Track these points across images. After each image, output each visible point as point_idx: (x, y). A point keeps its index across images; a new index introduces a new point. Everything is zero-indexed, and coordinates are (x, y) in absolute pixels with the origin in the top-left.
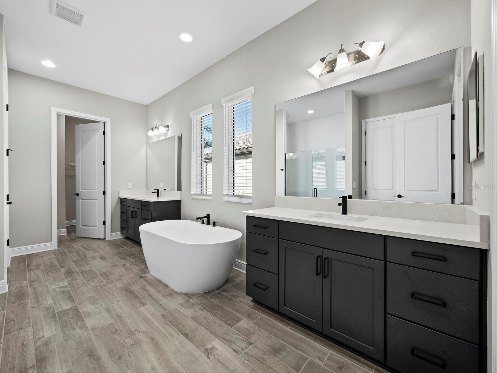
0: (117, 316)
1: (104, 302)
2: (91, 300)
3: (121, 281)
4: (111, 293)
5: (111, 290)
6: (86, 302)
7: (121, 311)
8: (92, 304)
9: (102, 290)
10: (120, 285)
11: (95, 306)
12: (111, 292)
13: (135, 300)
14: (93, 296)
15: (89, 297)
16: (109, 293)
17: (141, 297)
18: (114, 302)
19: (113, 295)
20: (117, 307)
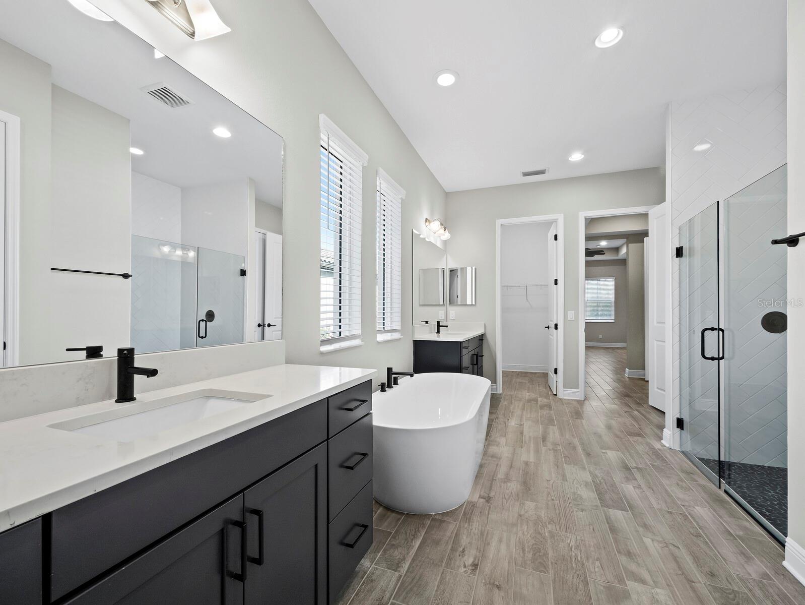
0: (558, 467)
1: (565, 490)
2: (580, 503)
3: (522, 512)
4: (549, 499)
5: (547, 504)
6: (587, 505)
7: (552, 470)
8: (581, 498)
9: (559, 514)
10: (530, 505)
11: (577, 491)
12: (549, 501)
13: (530, 472)
14: (576, 509)
15: (582, 511)
16: (553, 500)
17: (521, 471)
18: (553, 483)
19: (549, 494)
20: (554, 475)
